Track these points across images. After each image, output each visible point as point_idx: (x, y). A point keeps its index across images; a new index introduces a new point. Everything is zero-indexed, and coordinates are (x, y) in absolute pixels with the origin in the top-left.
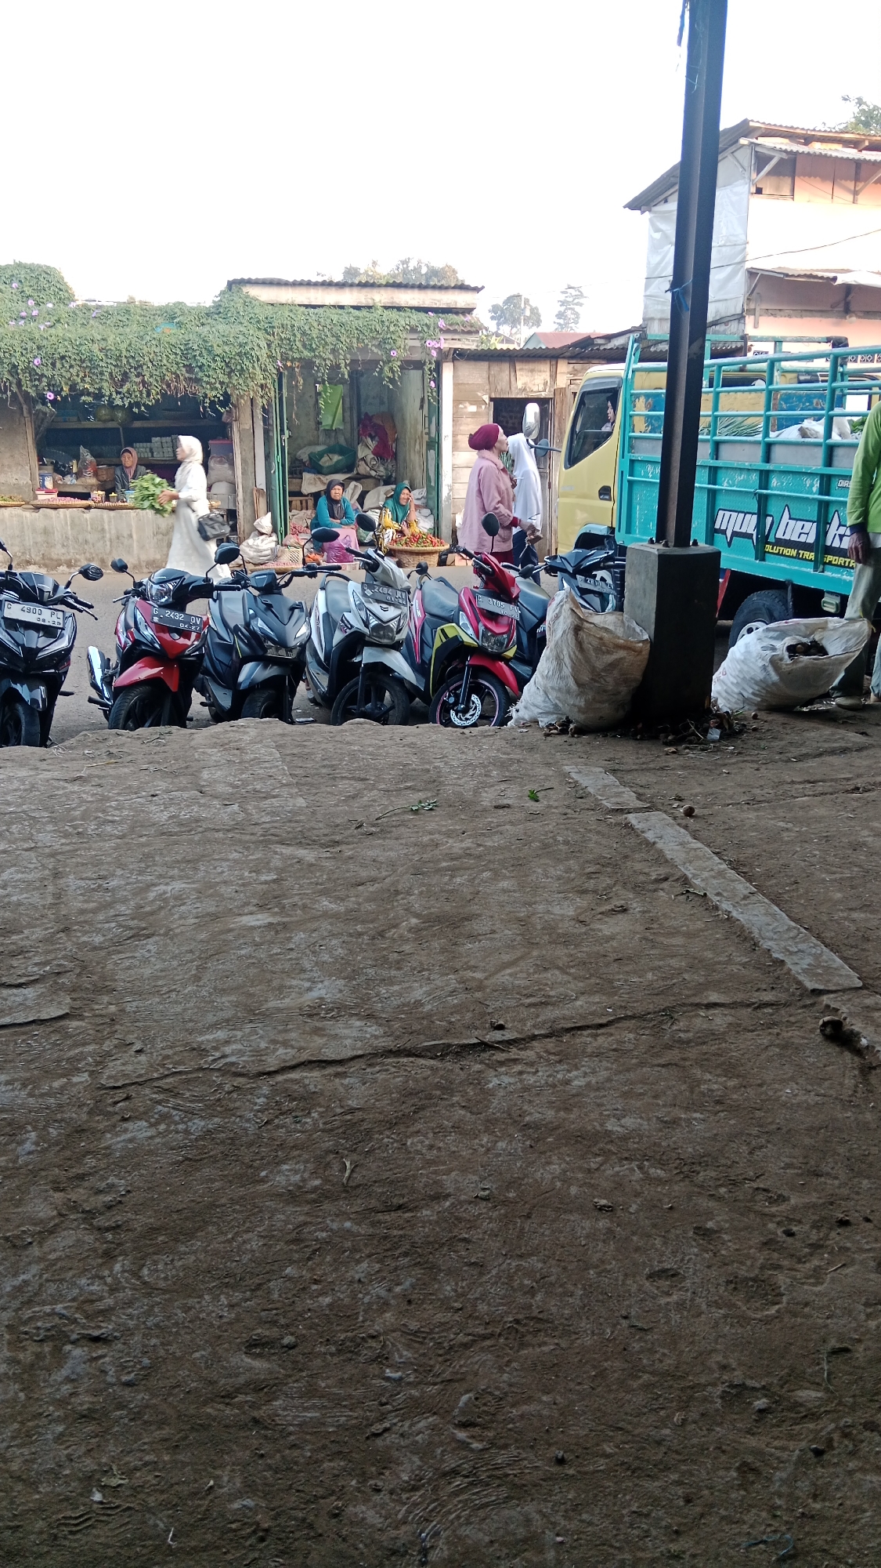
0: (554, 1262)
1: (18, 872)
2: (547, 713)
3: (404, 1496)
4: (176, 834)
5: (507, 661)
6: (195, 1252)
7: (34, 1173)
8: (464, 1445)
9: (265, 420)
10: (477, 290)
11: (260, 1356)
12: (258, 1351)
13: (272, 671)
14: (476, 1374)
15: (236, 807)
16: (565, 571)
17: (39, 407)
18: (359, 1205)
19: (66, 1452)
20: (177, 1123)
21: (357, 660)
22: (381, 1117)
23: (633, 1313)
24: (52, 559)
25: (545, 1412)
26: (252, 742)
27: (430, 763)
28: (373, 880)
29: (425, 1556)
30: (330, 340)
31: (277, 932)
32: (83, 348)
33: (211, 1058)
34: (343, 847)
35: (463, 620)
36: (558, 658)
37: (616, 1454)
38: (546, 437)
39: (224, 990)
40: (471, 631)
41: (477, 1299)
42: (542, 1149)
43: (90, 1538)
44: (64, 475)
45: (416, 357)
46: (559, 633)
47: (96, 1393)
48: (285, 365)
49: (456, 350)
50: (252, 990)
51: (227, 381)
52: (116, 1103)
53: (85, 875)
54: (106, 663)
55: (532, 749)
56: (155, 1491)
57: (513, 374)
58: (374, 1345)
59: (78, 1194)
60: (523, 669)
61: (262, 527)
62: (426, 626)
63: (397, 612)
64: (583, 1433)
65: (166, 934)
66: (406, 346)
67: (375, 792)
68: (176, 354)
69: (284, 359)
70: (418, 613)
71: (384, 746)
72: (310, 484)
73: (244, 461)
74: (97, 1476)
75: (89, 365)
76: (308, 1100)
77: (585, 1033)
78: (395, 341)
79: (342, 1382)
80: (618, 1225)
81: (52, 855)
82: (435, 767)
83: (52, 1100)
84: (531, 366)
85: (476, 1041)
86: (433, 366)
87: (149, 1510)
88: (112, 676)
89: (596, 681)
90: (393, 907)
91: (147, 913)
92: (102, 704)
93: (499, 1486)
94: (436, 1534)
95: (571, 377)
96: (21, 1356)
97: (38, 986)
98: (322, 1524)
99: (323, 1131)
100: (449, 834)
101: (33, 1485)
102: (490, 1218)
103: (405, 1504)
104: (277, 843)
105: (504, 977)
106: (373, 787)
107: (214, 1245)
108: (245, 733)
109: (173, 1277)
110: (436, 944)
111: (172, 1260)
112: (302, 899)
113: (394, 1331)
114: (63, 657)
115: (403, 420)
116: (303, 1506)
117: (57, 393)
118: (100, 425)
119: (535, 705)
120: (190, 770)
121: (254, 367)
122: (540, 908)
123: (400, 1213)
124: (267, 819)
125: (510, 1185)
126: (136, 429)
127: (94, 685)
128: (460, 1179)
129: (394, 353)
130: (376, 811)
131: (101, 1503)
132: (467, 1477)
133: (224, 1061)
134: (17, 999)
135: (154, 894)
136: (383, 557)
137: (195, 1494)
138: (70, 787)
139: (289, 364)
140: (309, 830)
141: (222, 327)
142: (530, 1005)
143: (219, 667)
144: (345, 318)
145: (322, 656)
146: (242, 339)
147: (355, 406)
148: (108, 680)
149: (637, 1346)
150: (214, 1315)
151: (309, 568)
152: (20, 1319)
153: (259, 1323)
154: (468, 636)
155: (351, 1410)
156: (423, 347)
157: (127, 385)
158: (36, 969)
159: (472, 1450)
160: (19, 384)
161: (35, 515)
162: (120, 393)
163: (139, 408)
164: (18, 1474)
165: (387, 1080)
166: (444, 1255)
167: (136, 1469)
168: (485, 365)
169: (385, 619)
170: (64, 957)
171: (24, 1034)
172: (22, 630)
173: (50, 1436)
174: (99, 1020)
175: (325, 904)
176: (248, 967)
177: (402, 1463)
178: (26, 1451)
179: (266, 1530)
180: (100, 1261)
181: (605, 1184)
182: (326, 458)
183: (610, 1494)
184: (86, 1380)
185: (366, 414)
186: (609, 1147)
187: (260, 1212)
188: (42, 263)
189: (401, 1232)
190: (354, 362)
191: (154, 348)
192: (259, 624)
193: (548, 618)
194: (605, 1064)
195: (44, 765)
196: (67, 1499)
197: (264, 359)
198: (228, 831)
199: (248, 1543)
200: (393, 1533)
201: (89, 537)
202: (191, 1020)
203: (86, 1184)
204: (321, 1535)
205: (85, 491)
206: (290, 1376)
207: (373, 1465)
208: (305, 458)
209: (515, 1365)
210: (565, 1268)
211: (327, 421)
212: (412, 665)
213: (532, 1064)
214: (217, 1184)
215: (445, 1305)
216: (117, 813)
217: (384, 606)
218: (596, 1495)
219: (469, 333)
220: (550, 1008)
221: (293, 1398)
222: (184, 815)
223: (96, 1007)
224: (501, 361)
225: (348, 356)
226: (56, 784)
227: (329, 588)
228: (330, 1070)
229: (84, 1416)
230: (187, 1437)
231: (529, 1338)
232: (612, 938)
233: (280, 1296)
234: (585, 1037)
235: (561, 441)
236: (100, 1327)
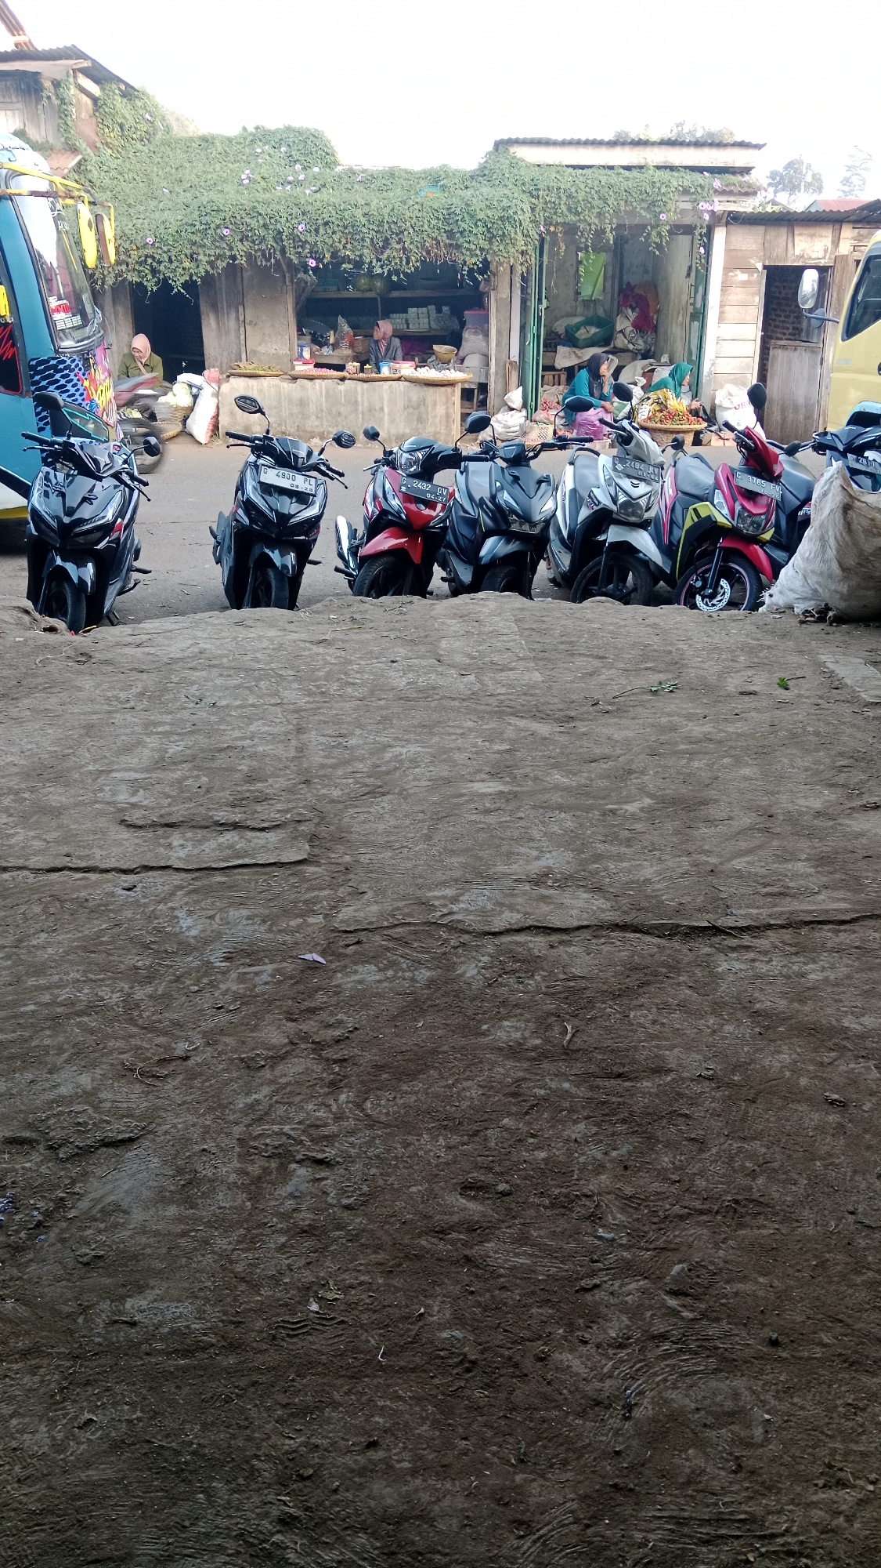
0: (777, 1149)
1: (264, 725)
2: (805, 599)
3: (611, 1352)
4: (413, 700)
5: (762, 544)
6: (416, 1093)
7: (270, 1002)
8: (674, 1312)
9: (523, 290)
10: (758, 147)
11: (474, 1198)
12: (473, 1193)
13: (512, 547)
14: (690, 1246)
15: (472, 678)
16: (834, 449)
17: (301, 275)
18: (578, 1068)
19: (287, 1262)
20: (404, 971)
21: (601, 538)
22: (605, 988)
23: (860, 1210)
24: (305, 431)
25: (761, 1293)
26: (490, 615)
27: (671, 644)
28: (606, 758)
29: (630, 1412)
30: (597, 202)
31: (507, 801)
32: (346, 214)
33: (439, 914)
34: (578, 723)
35: (718, 498)
36: (823, 541)
37: (834, 1345)
38: (822, 307)
39: (453, 851)
40: (726, 511)
41: (695, 1174)
42: (772, 1037)
43: (305, 1344)
44: (321, 345)
45: (687, 220)
46: (826, 512)
47: (317, 1211)
48: (548, 231)
49: (730, 213)
50: (481, 854)
51: (487, 247)
52: (348, 946)
53: (326, 732)
54: (353, 534)
55: (784, 636)
56: (368, 1310)
57: (790, 239)
58: (588, 1203)
59: (309, 1026)
60: (778, 555)
61: (512, 402)
62: (677, 504)
63: (648, 489)
64: (799, 1319)
65: (400, 794)
66: (675, 210)
67: (613, 671)
68: (438, 219)
69: (548, 224)
70: (669, 491)
71: (626, 626)
72: (565, 358)
73: (499, 332)
74: (315, 1288)
75: (351, 231)
76: (530, 964)
77: (826, 927)
78: (665, 203)
79: (553, 1235)
80: (850, 1121)
81: (296, 711)
82: (678, 649)
83: (288, 938)
84: (811, 231)
85: (706, 924)
86: (704, 231)
87: (362, 1326)
88: (358, 547)
89: (862, 566)
90: (626, 786)
91: (382, 772)
92: (347, 574)
93: (708, 1356)
94: (641, 1393)
95: (856, 243)
96: (250, 1169)
97: (278, 831)
98: (528, 1364)
99: (545, 994)
100: (689, 717)
101: (255, 1287)
102: (713, 1098)
103: (612, 1359)
104: (512, 714)
105: (739, 864)
106: (612, 666)
107: (435, 1089)
108: (484, 606)
109: (394, 1113)
110: (669, 826)
111: (395, 1098)
112: (533, 770)
113: (608, 1193)
114: (313, 524)
115: (668, 292)
116: (509, 1345)
117: (319, 260)
118: (359, 295)
119: (791, 590)
120: (429, 640)
121: (516, 233)
122: (784, 798)
123: (619, 1081)
124: (503, 691)
125: (735, 1068)
126: (394, 298)
127: (341, 556)
128: (683, 1056)
129: (663, 217)
130: (614, 689)
131: (317, 1313)
132: (676, 1343)
133: (450, 918)
134: (260, 841)
135: (391, 755)
136: (637, 430)
137: (407, 1318)
138: (315, 649)
139: (552, 229)
140: (544, 704)
141: (485, 190)
142: (768, 895)
143: (462, 542)
144: (614, 179)
145: (565, 534)
146: (505, 203)
147: (617, 273)
148: (354, 550)
149: (863, 1243)
150: (432, 1154)
151: (560, 439)
152: (250, 1134)
153: (475, 1167)
154: (722, 517)
155: (562, 1262)
156: (694, 209)
157: (388, 251)
158: (277, 816)
159: (682, 1318)
160: (283, 251)
161: (292, 386)
162: (380, 260)
163: (399, 276)
164: (242, 1275)
165: (611, 953)
166: (663, 1128)
167: (351, 1287)
168: (761, 229)
169: (634, 496)
170: (304, 807)
171: (265, 874)
172: (276, 495)
173: (273, 1246)
174: (333, 868)
175: (557, 777)
176: (478, 831)
177: (610, 1320)
178: (250, 1255)
179: (474, 1363)
180: (327, 1090)
181: (837, 1079)
182: (582, 331)
183: (824, 1382)
184: (308, 1198)
185: (629, 284)
186: (844, 1043)
187: (481, 1062)
188: (311, 126)
189: (620, 1100)
190: (619, 226)
191: (416, 212)
192: (505, 498)
193: (815, 496)
194: (846, 961)
195: (292, 627)
196: (286, 1305)
197: (526, 224)
198: (463, 700)
199: (455, 1371)
200: (598, 1385)
201: (342, 410)
202: (420, 877)
203: (318, 1018)
204: (526, 1375)
205: (341, 362)
206: (503, 1222)
207: (580, 1317)
208: (561, 330)
209: (731, 1242)
210: (789, 1156)
211: (587, 291)
212: (659, 546)
213: (766, 953)
214: (440, 1032)
215: (662, 1175)
216: (358, 676)
217: (636, 482)
218: (810, 1382)
219: (747, 194)
220: (788, 899)
221: (504, 1242)
222: (422, 682)
223: (333, 855)
224: (780, 225)
225: (615, 220)
226: (302, 645)
227: (577, 463)
228: (554, 938)
229: (305, 1232)
230: (400, 1265)
231: (747, 1219)
232: (862, 834)
233: (497, 1144)
234: (825, 932)
235: (839, 313)
236: (324, 1151)
